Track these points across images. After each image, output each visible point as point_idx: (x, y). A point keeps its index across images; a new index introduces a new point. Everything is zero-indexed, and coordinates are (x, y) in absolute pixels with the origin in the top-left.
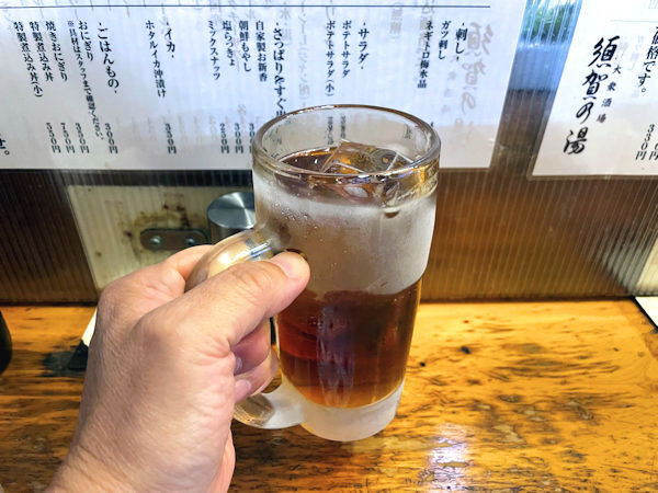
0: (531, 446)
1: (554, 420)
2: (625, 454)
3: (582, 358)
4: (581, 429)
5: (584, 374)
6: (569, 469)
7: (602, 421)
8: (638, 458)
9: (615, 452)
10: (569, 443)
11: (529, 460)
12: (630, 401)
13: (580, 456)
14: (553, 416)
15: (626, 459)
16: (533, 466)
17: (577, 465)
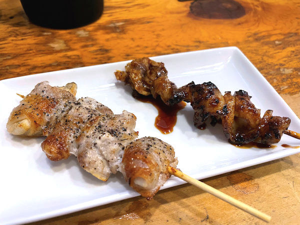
0: (74, 50)
1: (96, 35)
2: (138, 46)
3: (127, 3)
4: (113, 37)
5: (125, 11)
6: (96, 58)
7: (129, 32)
8: (146, 47)
9: (132, 46)
10: (101, 45)
11: (69, 57)
12: (150, 20)
13: (107, 51)
14: (96, 33)
15: (138, 48)
16: (70, 60)
17: (102, 56)
